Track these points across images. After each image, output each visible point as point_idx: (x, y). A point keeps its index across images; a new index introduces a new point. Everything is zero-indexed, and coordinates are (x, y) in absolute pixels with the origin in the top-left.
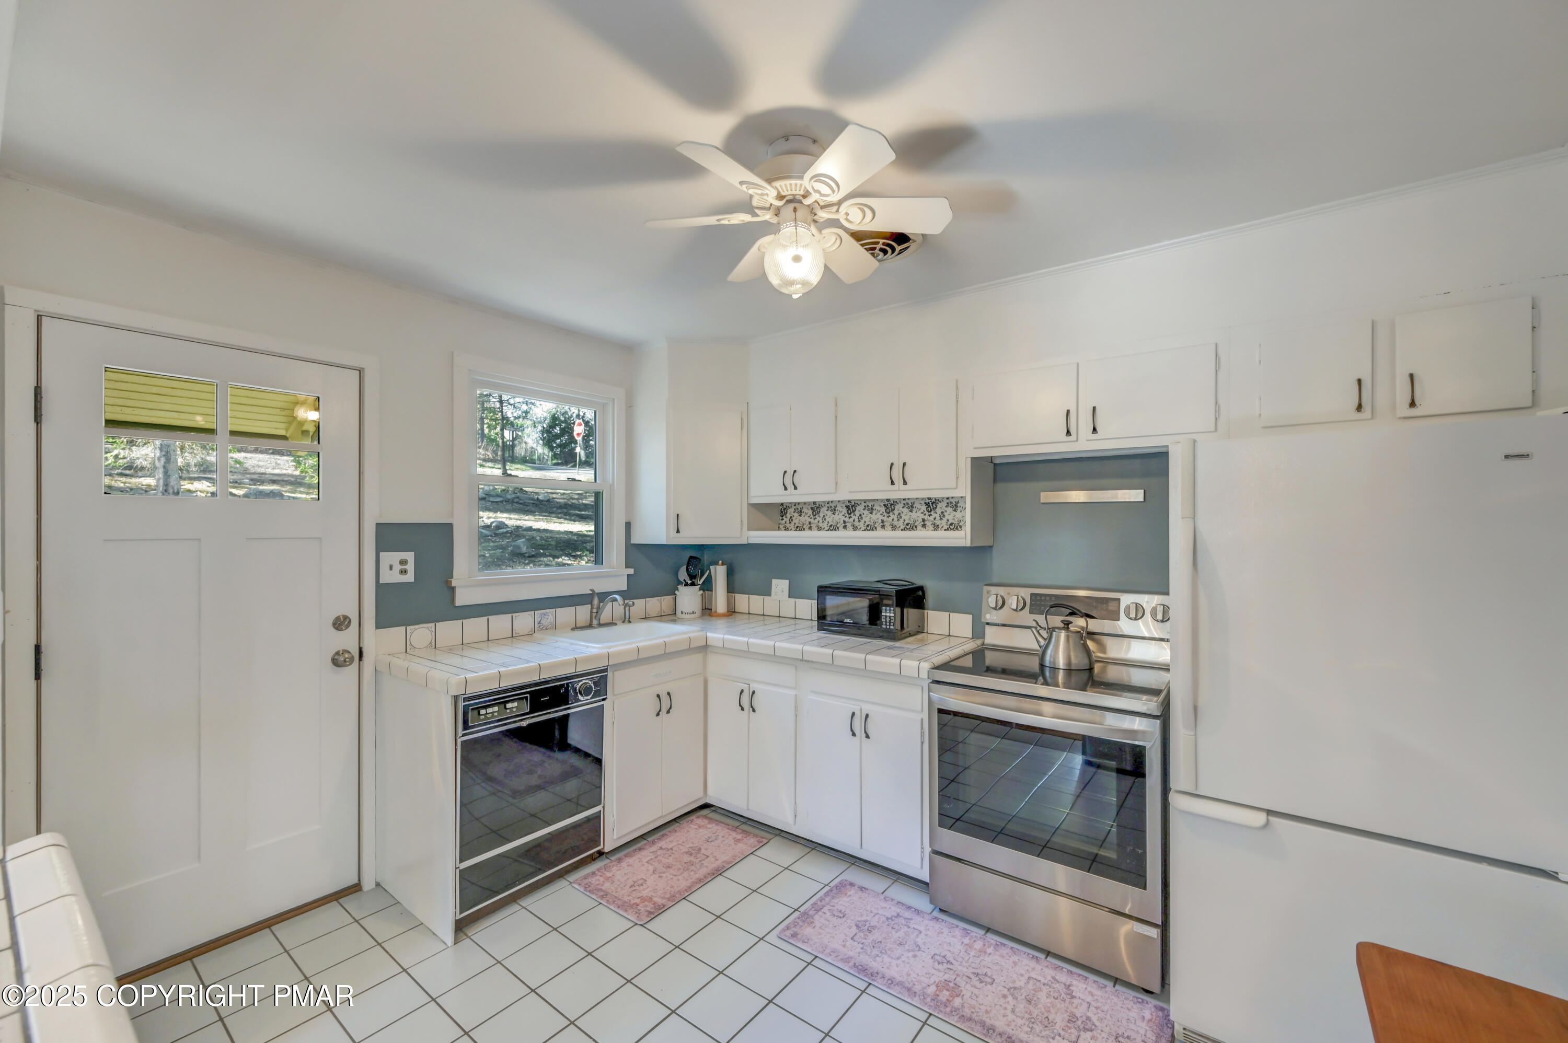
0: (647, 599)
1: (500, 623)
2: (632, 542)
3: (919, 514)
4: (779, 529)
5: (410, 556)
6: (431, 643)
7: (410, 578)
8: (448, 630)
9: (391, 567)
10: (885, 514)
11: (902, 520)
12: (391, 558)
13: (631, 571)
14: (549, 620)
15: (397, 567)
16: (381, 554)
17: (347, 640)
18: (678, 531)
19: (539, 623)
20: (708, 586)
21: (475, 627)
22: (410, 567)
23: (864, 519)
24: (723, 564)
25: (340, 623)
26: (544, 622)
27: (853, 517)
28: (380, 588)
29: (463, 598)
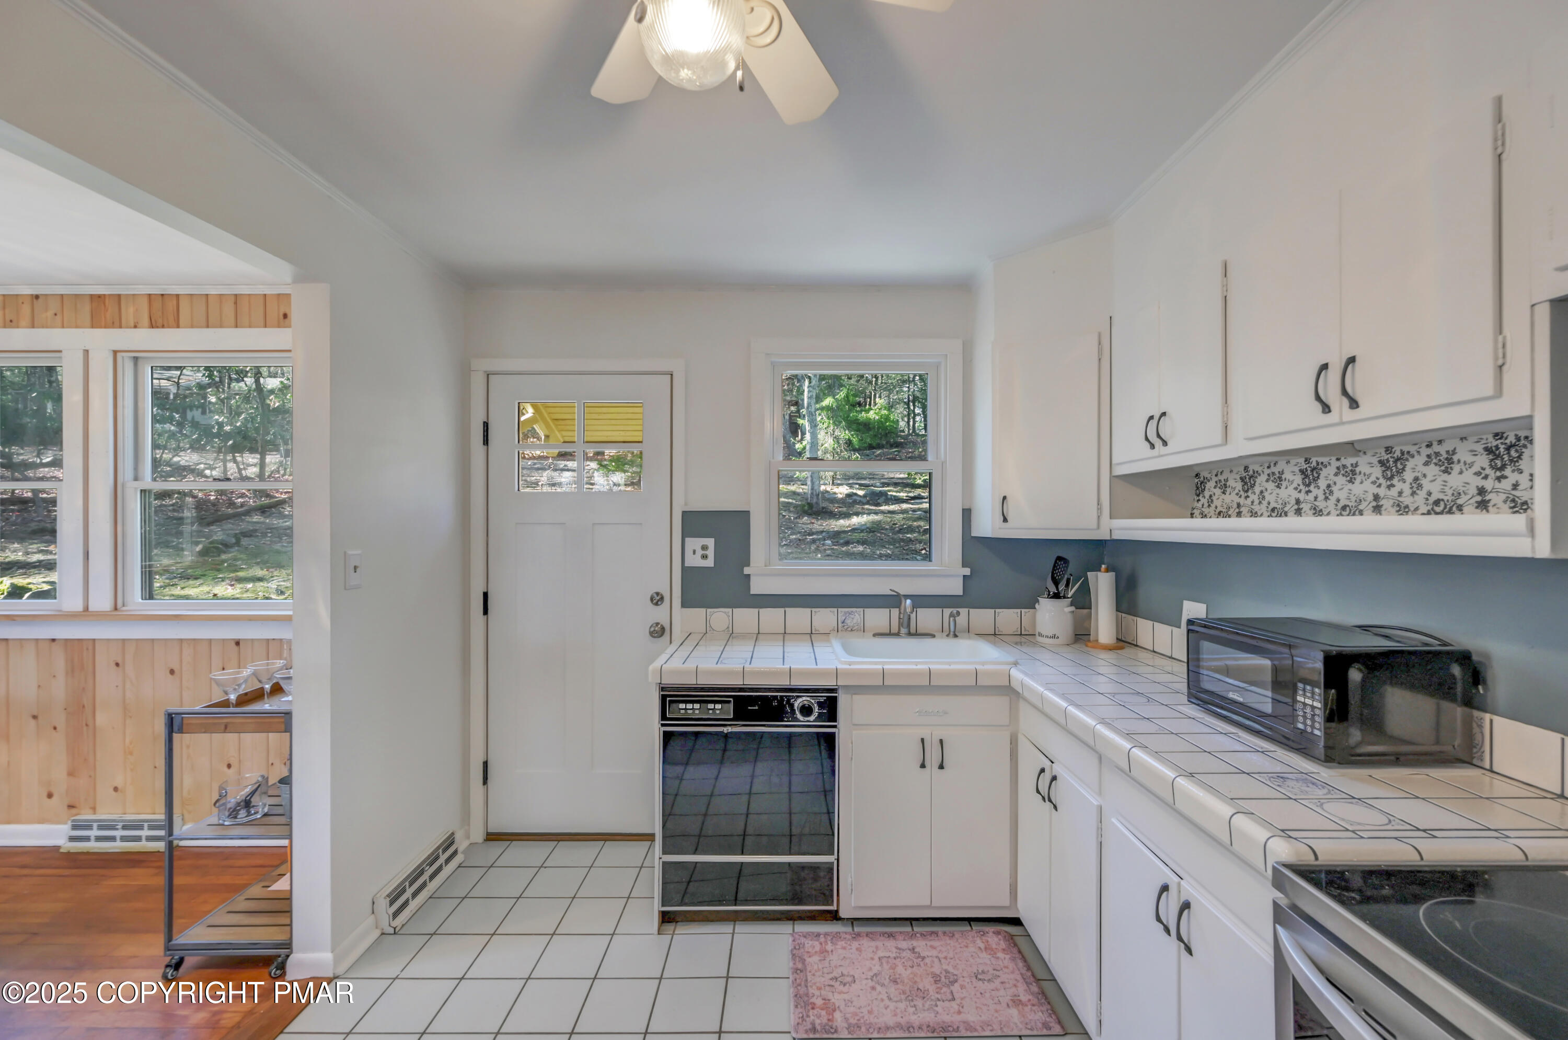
0: (997, 610)
1: (798, 617)
2: (975, 533)
3: (1468, 475)
4: (1192, 515)
5: (710, 542)
6: (728, 628)
7: (710, 563)
8: (745, 617)
9: (694, 552)
10: (1382, 481)
11: (1422, 494)
12: (694, 543)
13: (967, 571)
14: (855, 621)
15: (700, 552)
16: (687, 539)
17: (660, 614)
18: (1005, 520)
19: (843, 623)
20: (1083, 601)
21: (772, 617)
22: (711, 553)
23: (1337, 494)
24: (1107, 571)
25: (657, 599)
26: (848, 621)
27: (1315, 492)
28: (685, 570)
29: (758, 587)
